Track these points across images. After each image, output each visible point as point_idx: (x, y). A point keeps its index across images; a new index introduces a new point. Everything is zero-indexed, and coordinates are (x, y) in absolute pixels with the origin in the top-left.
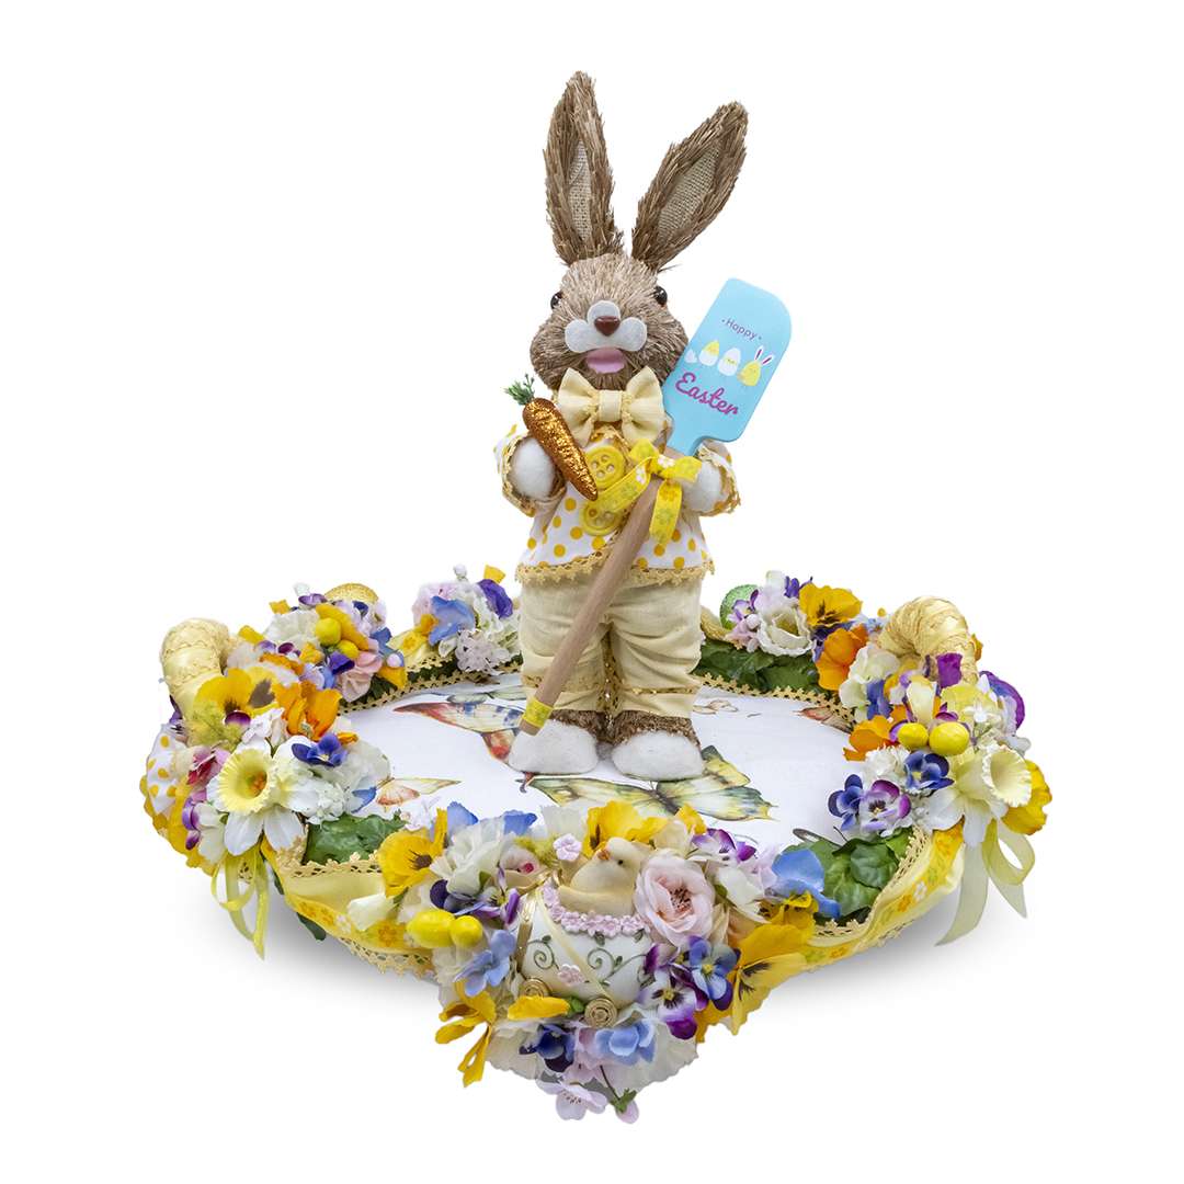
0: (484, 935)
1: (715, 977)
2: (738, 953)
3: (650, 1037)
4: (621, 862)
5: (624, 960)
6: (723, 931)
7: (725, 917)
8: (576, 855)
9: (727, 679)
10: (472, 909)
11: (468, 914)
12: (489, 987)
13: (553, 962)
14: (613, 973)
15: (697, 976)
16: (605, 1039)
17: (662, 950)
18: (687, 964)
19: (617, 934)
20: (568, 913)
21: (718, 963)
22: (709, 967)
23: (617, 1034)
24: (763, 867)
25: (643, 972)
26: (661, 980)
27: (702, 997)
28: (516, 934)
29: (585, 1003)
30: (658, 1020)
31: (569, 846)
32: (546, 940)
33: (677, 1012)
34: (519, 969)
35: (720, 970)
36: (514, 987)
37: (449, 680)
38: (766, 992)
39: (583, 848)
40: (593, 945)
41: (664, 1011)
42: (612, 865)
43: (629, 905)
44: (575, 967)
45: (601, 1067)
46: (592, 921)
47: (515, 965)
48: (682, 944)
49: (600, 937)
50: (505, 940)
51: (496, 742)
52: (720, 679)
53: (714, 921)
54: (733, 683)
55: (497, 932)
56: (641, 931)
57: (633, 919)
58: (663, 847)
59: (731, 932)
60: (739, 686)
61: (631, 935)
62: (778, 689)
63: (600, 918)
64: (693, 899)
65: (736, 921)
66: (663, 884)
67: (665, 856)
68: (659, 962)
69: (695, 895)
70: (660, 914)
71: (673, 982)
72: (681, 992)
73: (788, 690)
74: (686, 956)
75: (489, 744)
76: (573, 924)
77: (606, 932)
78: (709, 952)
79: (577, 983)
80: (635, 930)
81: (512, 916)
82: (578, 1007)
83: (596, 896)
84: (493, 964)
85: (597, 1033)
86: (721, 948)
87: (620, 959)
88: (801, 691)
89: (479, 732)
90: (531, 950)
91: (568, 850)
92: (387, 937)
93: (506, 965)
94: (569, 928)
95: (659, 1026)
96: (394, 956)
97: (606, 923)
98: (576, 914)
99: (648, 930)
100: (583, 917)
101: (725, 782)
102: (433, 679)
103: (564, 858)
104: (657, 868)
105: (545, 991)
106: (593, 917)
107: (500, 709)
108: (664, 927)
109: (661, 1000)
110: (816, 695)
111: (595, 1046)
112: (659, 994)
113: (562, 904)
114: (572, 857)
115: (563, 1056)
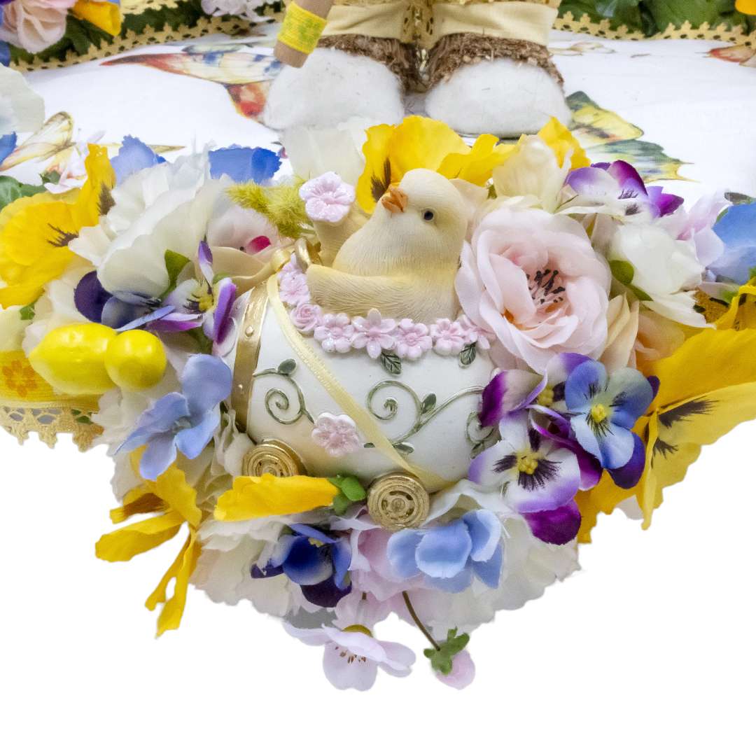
0: (169, 364)
1: (612, 427)
2: (654, 382)
3: (493, 542)
4: (428, 215)
5: (439, 402)
6: (628, 345)
7: (632, 320)
8: (344, 210)
9: (596, 19)
10: (149, 319)
11: (143, 327)
12: (183, 462)
13: (302, 410)
14: (418, 427)
15: (581, 428)
16: (408, 548)
17: (514, 382)
18: (562, 406)
19: (424, 354)
20: (329, 317)
21: (620, 403)
22: (601, 409)
23: (429, 539)
24: (699, 227)
25: (476, 424)
26: (513, 437)
27: (591, 465)
28: (230, 362)
29: (366, 483)
30: (506, 511)
31: (330, 195)
32: (287, 369)
33: (543, 495)
34: (242, 427)
35: (622, 416)
36: (231, 456)
38: (694, 451)
39: (357, 197)
40: (378, 375)
41: (519, 495)
42: (412, 222)
43: (447, 300)
44: (347, 419)
45: (405, 595)
46: (374, 330)
47: (231, 416)
48: (551, 369)
49: (390, 360)
50: (212, 374)
51: (247, 96)
52: (585, 20)
53: (611, 327)
54: (604, 24)
55: (194, 359)
56: (473, 347)
57: (456, 324)
58: (510, 193)
59: (641, 348)
60: (613, 28)
61: (451, 355)
62: (671, 27)
63: (391, 324)
64: (571, 288)
65: (651, 326)
66: (514, 258)
67: (514, 209)
68: (507, 404)
69: (573, 279)
70: (509, 316)
71: (535, 440)
72: (551, 458)
73: (686, 27)
74: (559, 392)
75: (236, 99)
76: (337, 337)
77: (402, 349)
78: (602, 383)
79: (349, 448)
80: (460, 345)
81: (224, 326)
82: (354, 492)
83: (382, 281)
84: (194, 417)
85: (394, 539)
86: (624, 375)
87: (431, 400)
88: (704, 27)
89: (222, 83)
90: (260, 388)
91: (328, 202)
92: (19, 379)
93: (213, 418)
94: (329, 343)
95: (508, 523)
96: (35, 412)
97: (399, 331)
98: (343, 317)
99: (484, 345)
100: (358, 322)
101: (603, 135)
103: (320, 215)
104: (499, 230)
105: (292, 466)
106: (375, 322)
107: (259, 58)
108: (516, 339)
109: (513, 474)
110: (729, 30)
111: (390, 561)
112: (508, 462)
113: (317, 300)
114: (335, 213)
115: (330, 581)
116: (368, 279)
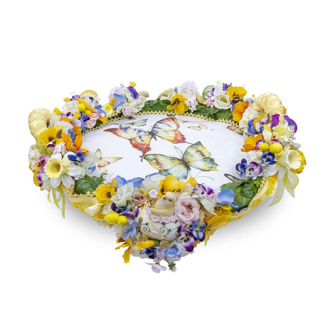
0: (128, 222)
1: (200, 232)
2: (207, 224)
3: (179, 252)
4: (170, 200)
5: (171, 230)
6: (202, 219)
7: (203, 213)
8: (156, 196)
9: (204, 116)
10: (124, 213)
11: (123, 215)
12: (130, 237)
13: (149, 230)
14: (168, 234)
15: (194, 233)
16: (166, 251)
17: (183, 225)
18: (191, 228)
19: (169, 222)
20: (154, 216)
21: (201, 228)
22: (198, 229)
23: (169, 250)
24: (215, 196)
25: (177, 232)
26: (183, 235)
27: (195, 239)
28: (137, 221)
29: (159, 241)
30: (182, 247)
31: (154, 193)
32: (147, 224)
33: (187, 244)
34: (139, 231)
35: (201, 230)
36: (138, 237)
37: (121, 118)
39: (158, 193)
40: (162, 226)
41: (184, 244)
42: (167, 201)
43: (173, 213)
44: (157, 233)
45: (165, 257)
46: (161, 219)
47: (138, 230)
48: (190, 223)
49: (164, 224)
50: (134, 223)
51: (134, 142)
52: (202, 116)
53: (200, 215)
54: (206, 117)
55: (132, 221)
56: (177, 221)
57: (174, 217)
58: (184, 192)
59: (205, 218)
60: (208, 118)
61: (174, 222)
62: (220, 119)
63: (164, 218)
64: (193, 209)
65: (206, 214)
66: (183, 205)
67: (184, 196)
68: (182, 229)
69: (194, 207)
70: (183, 214)
71: (187, 235)
72: (189, 238)
73: (223, 120)
74: (191, 226)
75: (131, 143)
76: (155, 220)
77: (166, 222)
78: (198, 225)
79: (157, 237)
80: (175, 220)
81: (136, 215)
82: (157, 243)
83: (162, 211)
84: (132, 229)
85: (164, 250)
86: (202, 223)
87: (170, 229)
88: (227, 120)
89: (128, 139)
90: (142, 227)
91: (153, 195)
92: (100, 216)
93: (135, 230)
94: (154, 221)
95: (182, 249)
96: (102, 221)
97: (166, 219)
98: (156, 216)
99: (179, 220)
100: (158, 217)
101: (203, 155)
102: (115, 118)
103: (153, 197)
104: (182, 200)
105: (147, 239)
106: (161, 218)
107: (135, 130)
108: (183, 218)
109: (183, 240)
110: (231, 122)
111: (163, 253)
112: (182, 238)
113: (152, 213)
114: (155, 197)
115: (153, 255)
116: (160, 210)
